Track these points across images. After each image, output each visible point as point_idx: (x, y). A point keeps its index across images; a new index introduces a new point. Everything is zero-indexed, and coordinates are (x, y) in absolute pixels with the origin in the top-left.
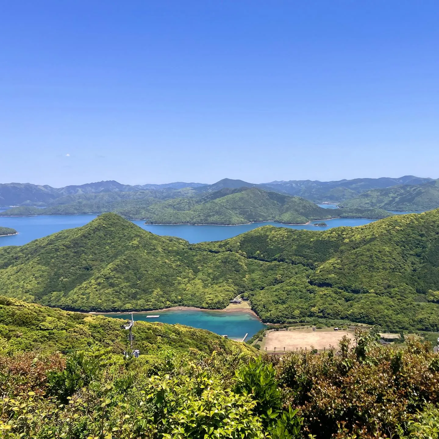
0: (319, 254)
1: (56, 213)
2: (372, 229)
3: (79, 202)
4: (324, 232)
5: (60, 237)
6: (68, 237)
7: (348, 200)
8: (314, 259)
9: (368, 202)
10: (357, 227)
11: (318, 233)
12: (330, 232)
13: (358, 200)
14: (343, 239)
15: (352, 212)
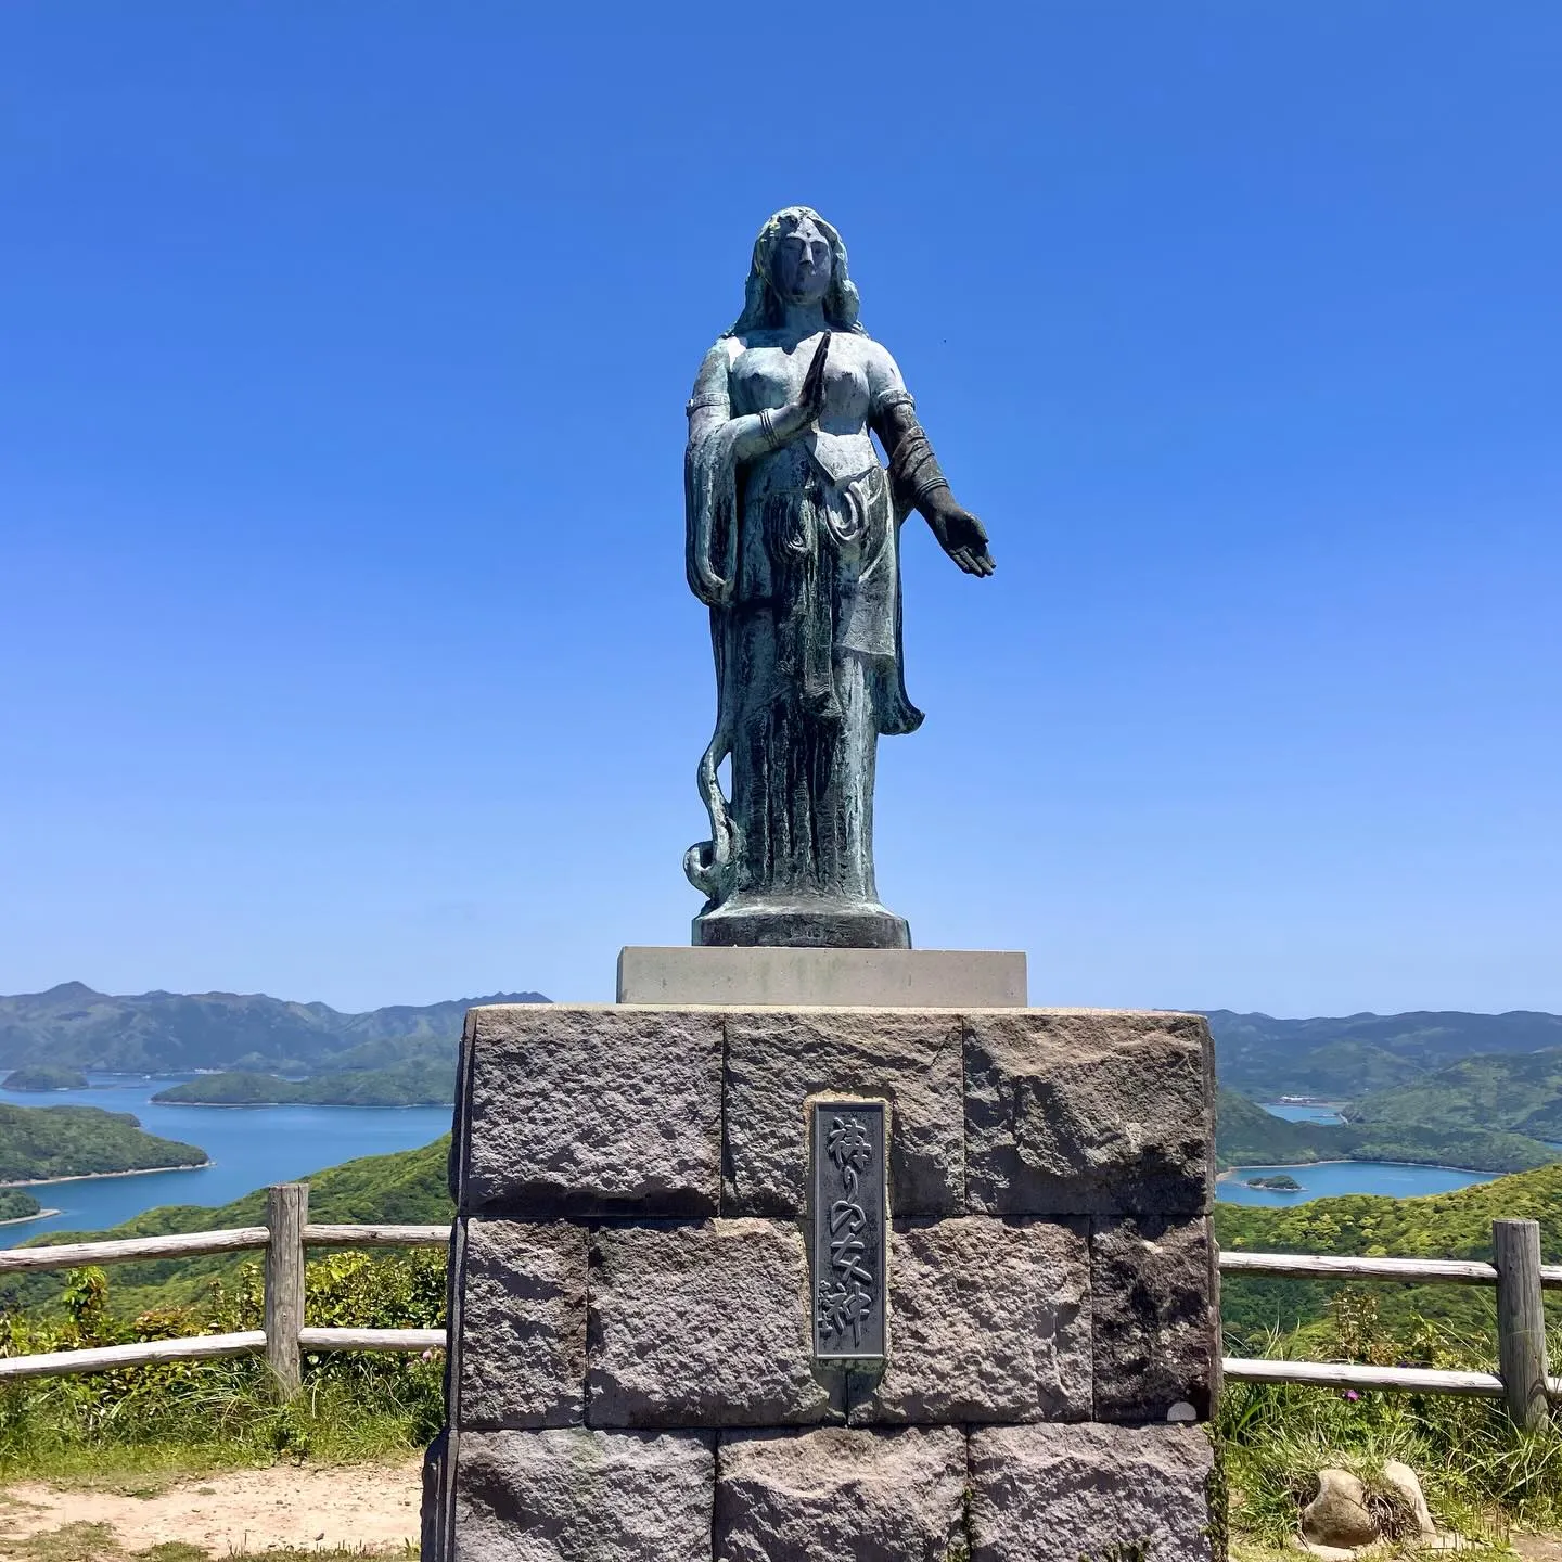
0: (1268, 1301)
1: (337, 1100)
2: (1479, 1212)
3: (418, 1065)
4: (1286, 1212)
5: (344, 1182)
6: (368, 1183)
7: (1383, 1092)
8: (1246, 1317)
9: (1463, 1102)
10: (1419, 1199)
11: (1262, 1215)
12: (1309, 1214)
13: (1422, 1094)
14: (1363, 1244)
15: (1399, 1140)
